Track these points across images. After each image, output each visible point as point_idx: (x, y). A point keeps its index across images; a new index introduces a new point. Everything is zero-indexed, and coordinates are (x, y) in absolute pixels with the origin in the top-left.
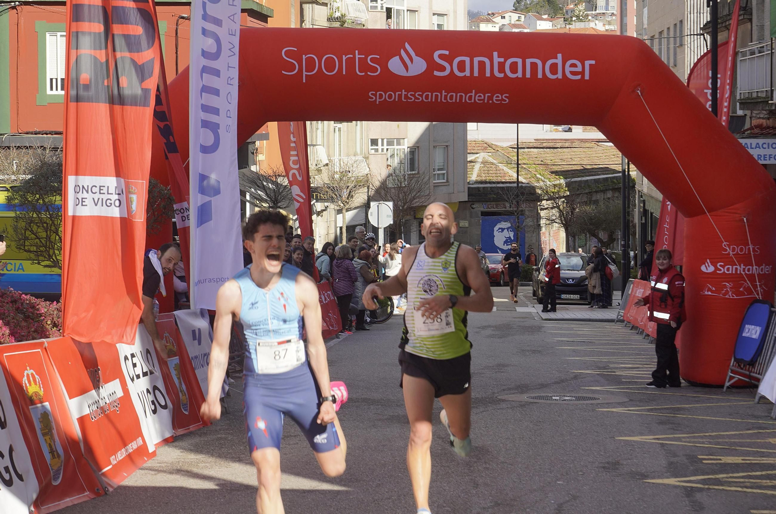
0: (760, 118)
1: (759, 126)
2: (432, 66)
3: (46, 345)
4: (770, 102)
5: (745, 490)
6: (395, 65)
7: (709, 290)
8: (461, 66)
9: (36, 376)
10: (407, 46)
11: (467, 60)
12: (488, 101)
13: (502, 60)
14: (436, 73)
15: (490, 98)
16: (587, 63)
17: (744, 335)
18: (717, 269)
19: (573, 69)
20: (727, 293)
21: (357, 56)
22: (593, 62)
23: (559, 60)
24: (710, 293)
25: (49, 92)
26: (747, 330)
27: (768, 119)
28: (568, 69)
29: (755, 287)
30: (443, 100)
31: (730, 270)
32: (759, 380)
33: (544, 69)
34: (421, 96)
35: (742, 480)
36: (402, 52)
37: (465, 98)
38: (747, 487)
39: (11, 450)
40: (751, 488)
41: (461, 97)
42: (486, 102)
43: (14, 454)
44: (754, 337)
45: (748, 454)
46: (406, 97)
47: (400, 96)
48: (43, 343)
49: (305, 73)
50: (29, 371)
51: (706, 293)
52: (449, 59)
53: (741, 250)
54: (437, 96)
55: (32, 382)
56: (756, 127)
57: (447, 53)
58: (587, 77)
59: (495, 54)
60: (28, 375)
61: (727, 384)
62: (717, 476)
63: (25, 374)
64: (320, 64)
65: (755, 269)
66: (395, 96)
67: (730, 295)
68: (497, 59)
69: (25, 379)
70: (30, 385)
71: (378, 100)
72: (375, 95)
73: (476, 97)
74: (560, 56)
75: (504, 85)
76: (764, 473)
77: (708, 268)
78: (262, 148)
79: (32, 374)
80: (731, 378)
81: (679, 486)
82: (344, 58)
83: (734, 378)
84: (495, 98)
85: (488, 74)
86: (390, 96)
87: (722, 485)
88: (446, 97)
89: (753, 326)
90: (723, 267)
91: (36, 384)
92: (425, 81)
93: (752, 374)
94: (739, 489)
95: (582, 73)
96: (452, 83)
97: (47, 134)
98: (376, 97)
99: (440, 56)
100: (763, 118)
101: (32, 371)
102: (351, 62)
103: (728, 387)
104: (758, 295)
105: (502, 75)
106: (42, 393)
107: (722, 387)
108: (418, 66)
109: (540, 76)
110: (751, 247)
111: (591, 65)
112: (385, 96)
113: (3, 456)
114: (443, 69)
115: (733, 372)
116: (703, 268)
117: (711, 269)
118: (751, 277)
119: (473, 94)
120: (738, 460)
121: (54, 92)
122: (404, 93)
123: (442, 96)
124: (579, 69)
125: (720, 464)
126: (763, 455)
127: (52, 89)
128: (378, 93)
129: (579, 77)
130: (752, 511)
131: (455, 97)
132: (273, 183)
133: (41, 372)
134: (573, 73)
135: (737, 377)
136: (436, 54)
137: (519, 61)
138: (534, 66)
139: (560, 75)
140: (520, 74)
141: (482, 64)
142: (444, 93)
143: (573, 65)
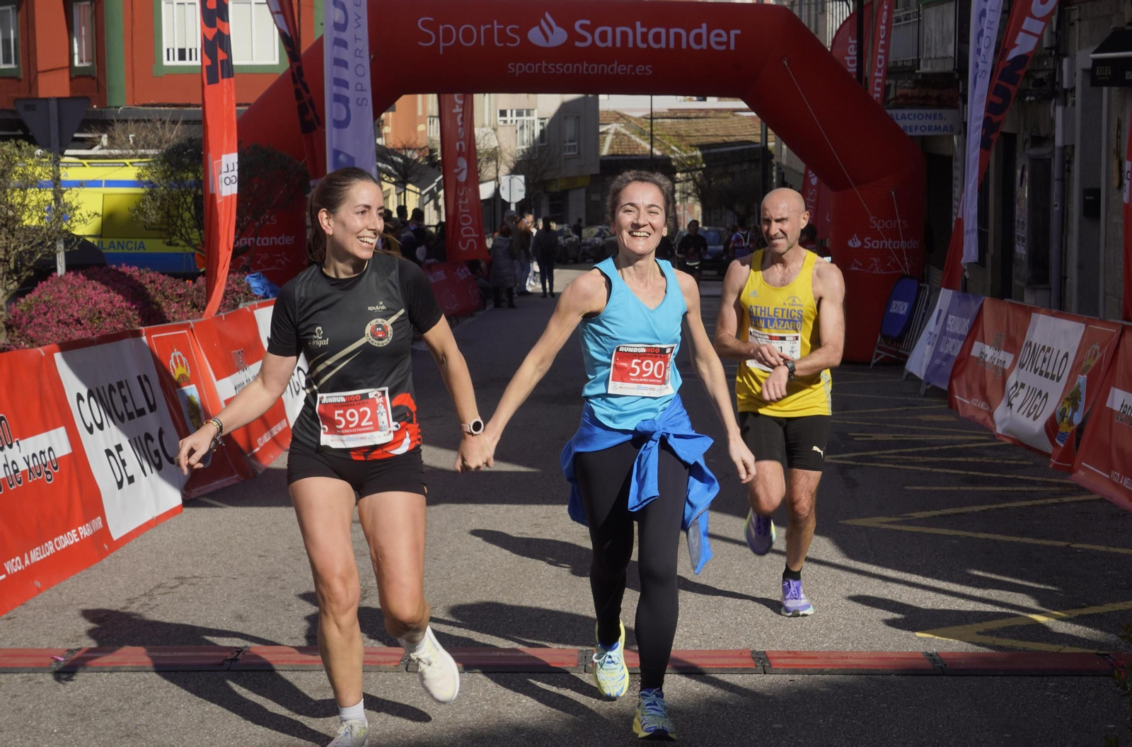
0: (905, 87)
1: (905, 97)
2: (573, 36)
3: (192, 326)
4: (917, 71)
5: (897, 466)
6: (535, 36)
7: (856, 265)
8: (603, 36)
9: (184, 359)
10: (547, 16)
11: (609, 30)
12: (631, 72)
13: (645, 30)
14: (578, 44)
15: (633, 69)
16: (733, 33)
17: (891, 310)
18: (863, 244)
19: (719, 39)
20: (874, 268)
21: (496, 27)
22: (738, 32)
23: (704, 30)
24: (856, 269)
25: (165, 62)
26: (894, 306)
27: (914, 88)
28: (713, 39)
29: (903, 262)
30: (585, 72)
31: (877, 244)
32: (906, 357)
33: (688, 39)
34: (562, 67)
35: (894, 457)
36: (543, 22)
37: (607, 69)
38: (899, 464)
39: (161, 433)
40: (905, 464)
41: (603, 68)
42: (628, 72)
43: (164, 437)
44: (901, 312)
45: (899, 431)
46: (547, 68)
47: (540, 68)
48: (189, 324)
49: (442, 44)
50: (177, 353)
51: (853, 268)
52: (591, 29)
53: (889, 224)
54: (578, 68)
55: (179, 365)
56: (902, 96)
57: (588, 22)
58: (732, 47)
59: (638, 24)
60: (175, 357)
61: (874, 361)
62: (869, 453)
63: (172, 356)
64: (458, 34)
65: (903, 244)
66: (535, 68)
67: (878, 271)
68: (639, 29)
69: (172, 360)
70: (177, 367)
71: (517, 72)
72: (515, 67)
73: (619, 68)
74: (704, 25)
75: (648, 55)
76: (915, 450)
77: (854, 243)
78: (387, 119)
79: (179, 356)
80: (878, 355)
81: (831, 463)
82: (482, 28)
83: (880, 354)
84: (637, 69)
85: (631, 45)
86: (530, 68)
87: (875, 462)
88: (587, 68)
89: (900, 302)
90: (871, 241)
91: (182, 365)
92: (566, 52)
93: (900, 351)
94: (892, 466)
95: (728, 43)
96: (593, 54)
97: (164, 106)
98: (515, 68)
99: (582, 26)
100: (908, 88)
101: (179, 353)
102: (489, 33)
103: (876, 364)
104: (906, 269)
105: (645, 46)
106: (188, 375)
107: (869, 364)
108: (559, 36)
109: (684, 46)
110: (899, 221)
111: (736, 36)
112: (525, 68)
113: (152, 440)
114: (584, 39)
115: (880, 348)
116: (850, 243)
117: (858, 244)
118: (899, 252)
119: (615, 65)
120: (889, 437)
121: (171, 63)
122: (544, 64)
123: (584, 67)
124: (724, 39)
125: (871, 441)
126: (913, 432)
127: (168, 59)
128: (518, 65)
129: (723, 48)
130: (906, 488)
131: (597, 68)
132: (402, 157)
133: (187, 353)
134: (718, 43)
135: (884, 354)
136: (577, 24)
137: (663, 31)
138: (678, 36)
139: (704, 46)
140: (663, 45)
141: (624, 35)
142: (585, 65)
143: (718, 35)
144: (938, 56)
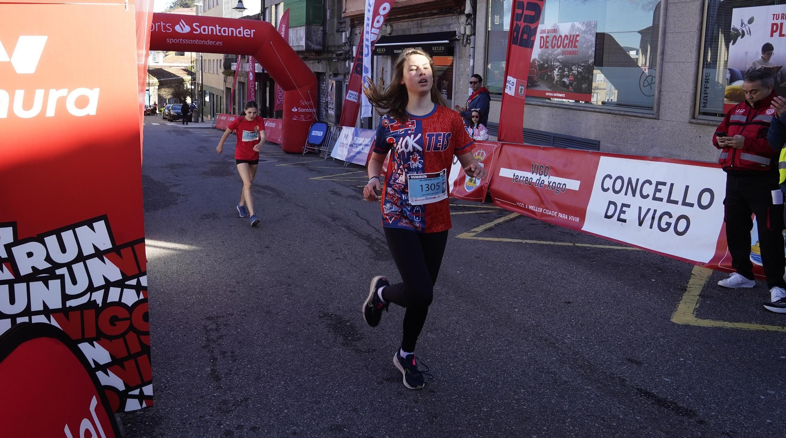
2: (193, 29)
6: (177, 28)
7: (295, 118)
8: (204, 30)
10: (182, 21)
11: (206, 27)
13: (220, 28)
14: (194, 32)
15: (215, 43)
16: (252, 31)
17: (312, 135)
18: (298, 110)
19: (247, 33)
20: (302, 119)
21: (162, 24)
22: (254, 31)
23: (242, 29)
26: (314, 133)
28: (245, 33)
31: (303, 110)
33: (236, 32)
34: (188, 41)
36: (180, 23)
37: (206, 43)
41: (204, 42)
42: (213, 44)
44: (319, 135)
47: (180, 41)
52: (199, 27)
53: (308, 103)
54: (194, 41)
57: (198, 24)
58: (252, 36)
59: (217, 26)
61: (304, 153)
66: (178, 41)
67: (303, 120)
68: (218, 28)
73: (210, 43)
74: (242, 27)
75: (221, 38)
77: (295, 110)
80: (306, 151)
82: (157, 24)
84: (217, 43)
85: (215, 34)
86: (176, 41)
88: (200, 42)
89: (318, 131)
90: (301, 110)
92: (189, 35)
95: (250, 35)
96: (200, 37)
98: (170, 41)
99: (196, 25)
102: (159, 26)
105: (220, 34)
107: (301, 154)
108: (187, 29)
109: (235, 35)
110: (311, 102)
112: (174, 41)
114: (197, 31)
115: (306, 148)
116: (293, 110)
117: (296, 110)
119: (208, 41)
122: (181, 40)
123: (197, 42)
124: (249, 33)
128: (171, 39)
129: (249, 36)
131: (202, 42)
135: (308, 150)
136: (194, 25)
137: (227, 29)
138: (232, 31)
139: (242, 35)
140: (227, 34)
141: (212, 29)
142: (197, 41)
143: (247, 32)
144: (294, 45)
